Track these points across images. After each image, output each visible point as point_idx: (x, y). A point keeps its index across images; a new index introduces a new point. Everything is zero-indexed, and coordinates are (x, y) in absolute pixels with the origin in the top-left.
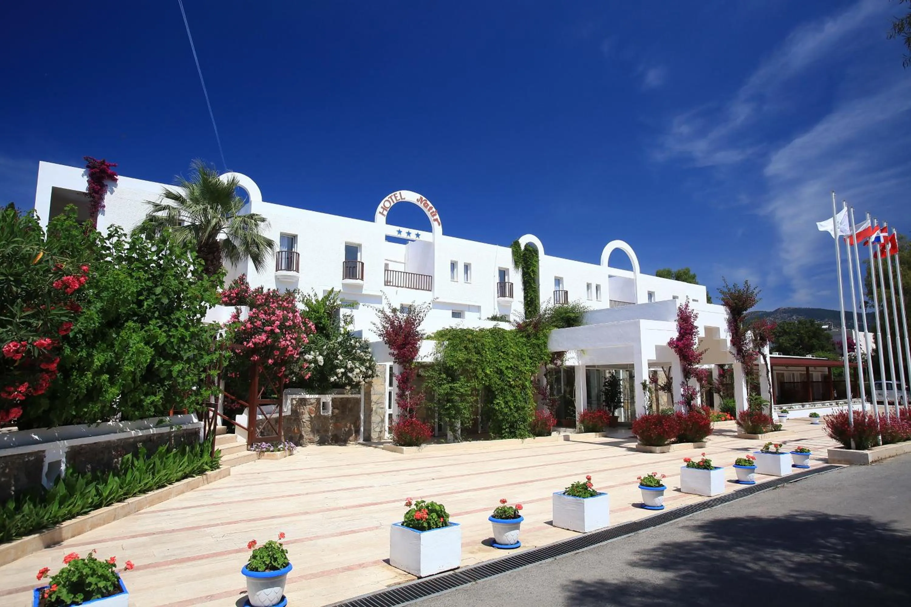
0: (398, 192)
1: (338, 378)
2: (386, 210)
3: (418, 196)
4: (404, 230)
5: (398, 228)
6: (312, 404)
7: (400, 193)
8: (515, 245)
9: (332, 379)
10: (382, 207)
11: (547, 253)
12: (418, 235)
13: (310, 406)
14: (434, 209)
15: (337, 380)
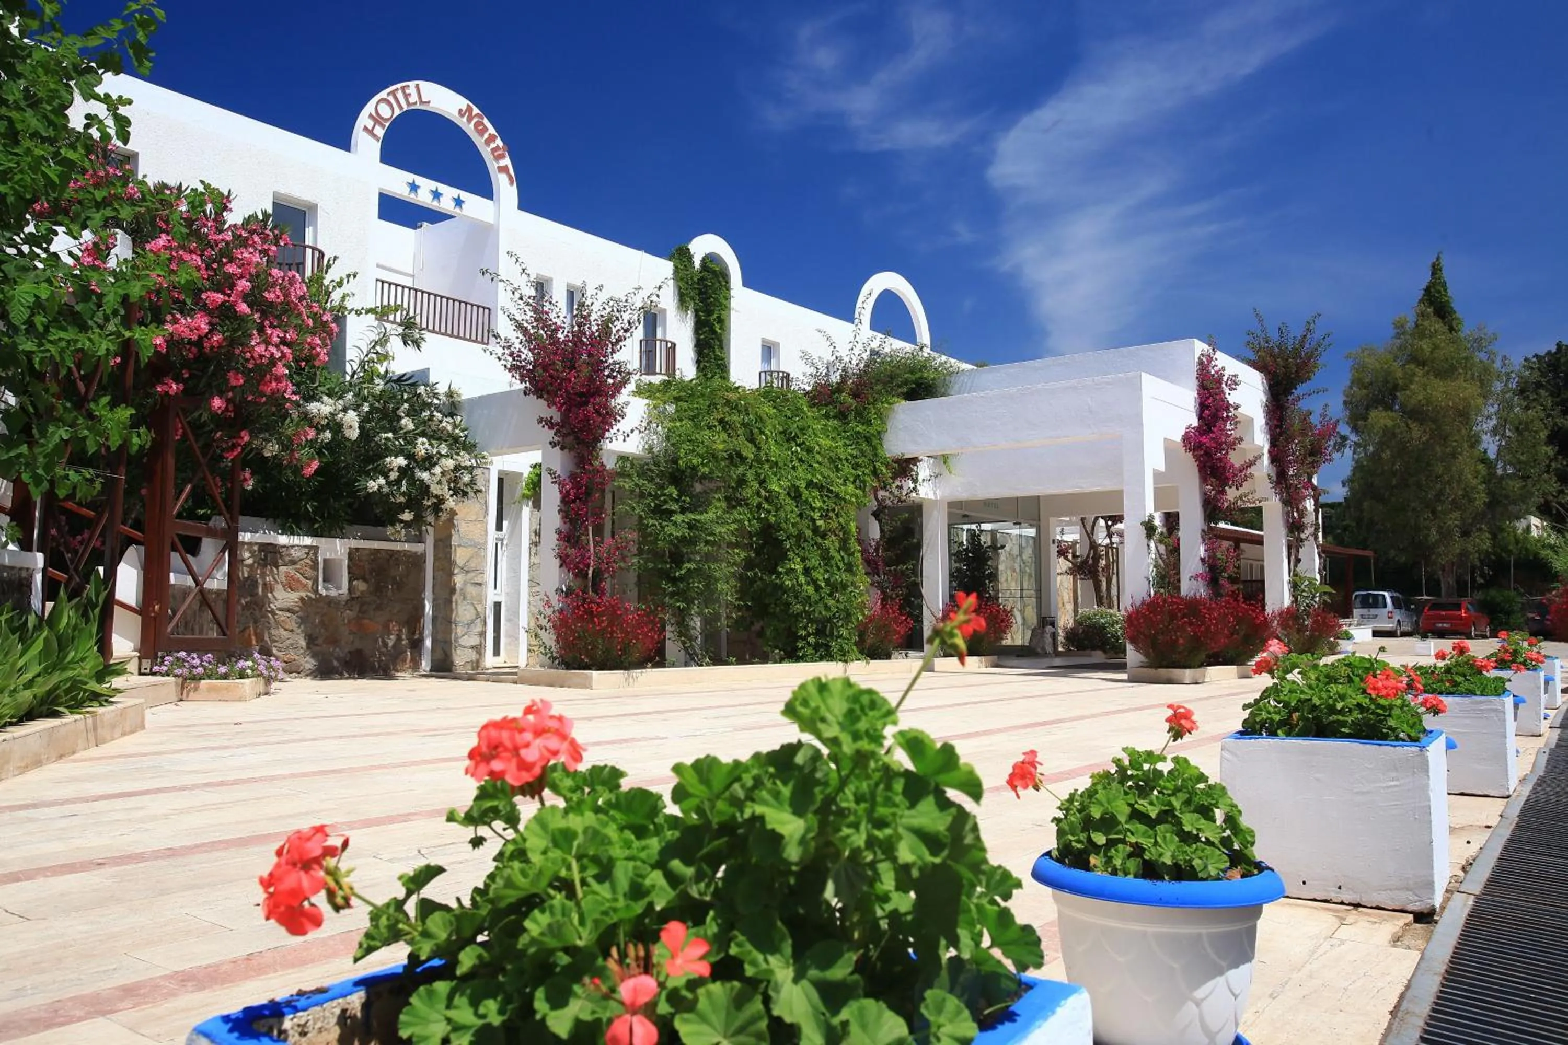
0: (412, 84)
1: (389, 483)
2: (383, 126)
3: (462, 102)
4: (426, 185)
5: (410, 177)
6: (293, 562)
7: (417, 86)
8: (681, 256)
9: (373, 486)
10: (371, 116)
11: (747, 283)
12: (459, 202)
13: (290, 569)
14: (499, 142)
15: (386, 489)
